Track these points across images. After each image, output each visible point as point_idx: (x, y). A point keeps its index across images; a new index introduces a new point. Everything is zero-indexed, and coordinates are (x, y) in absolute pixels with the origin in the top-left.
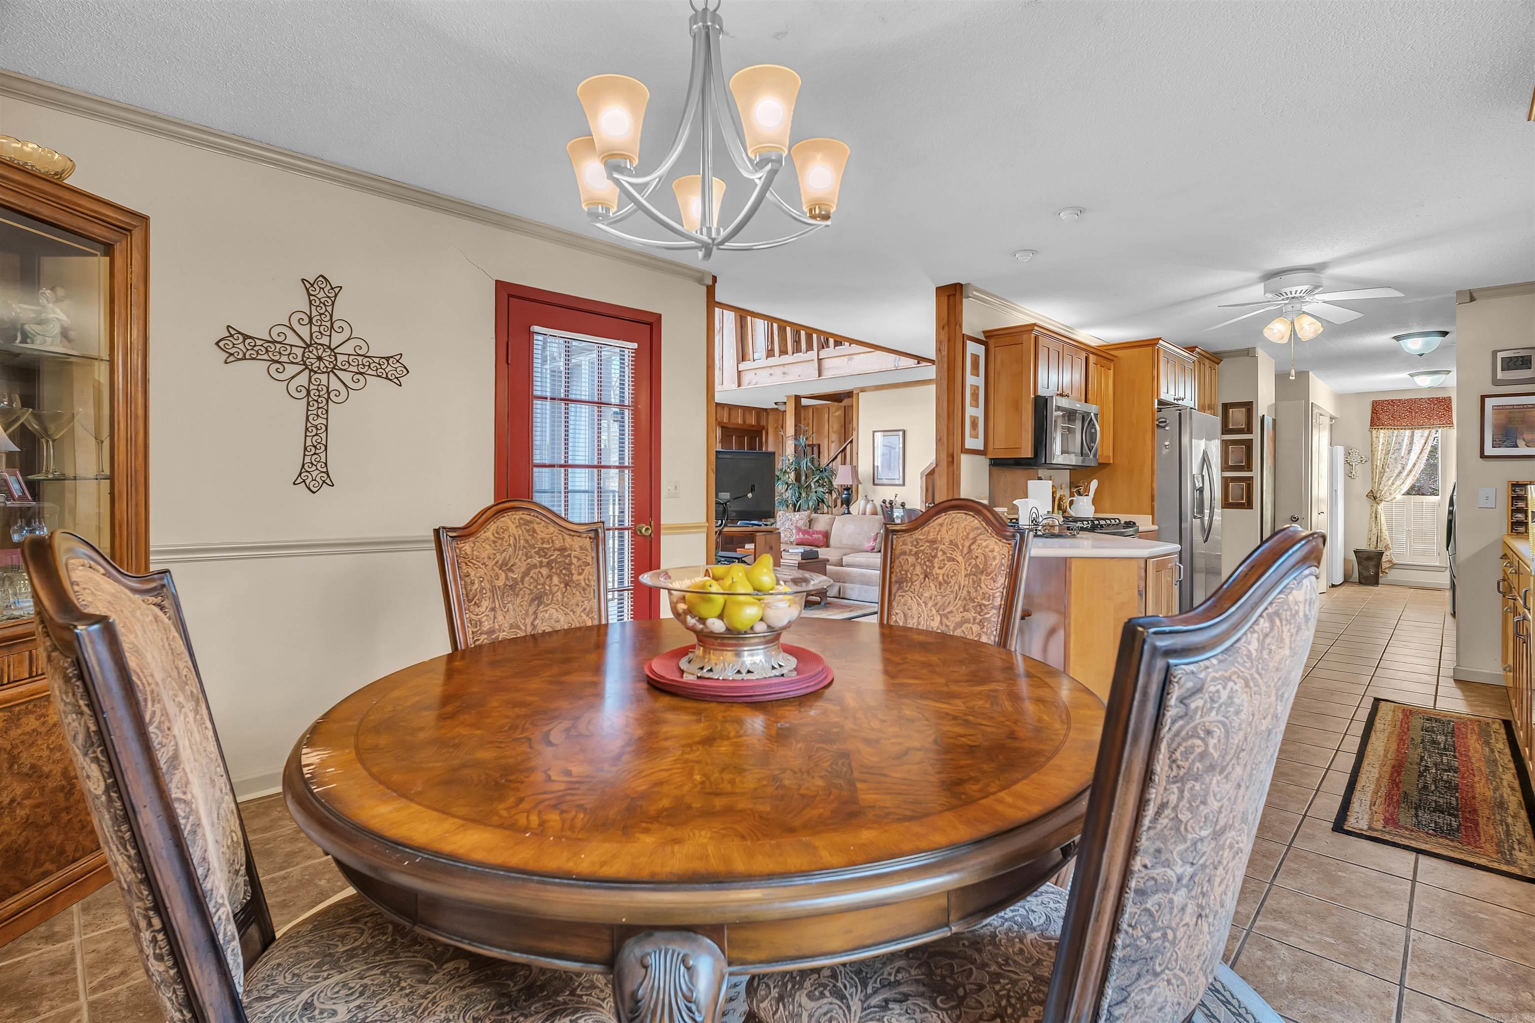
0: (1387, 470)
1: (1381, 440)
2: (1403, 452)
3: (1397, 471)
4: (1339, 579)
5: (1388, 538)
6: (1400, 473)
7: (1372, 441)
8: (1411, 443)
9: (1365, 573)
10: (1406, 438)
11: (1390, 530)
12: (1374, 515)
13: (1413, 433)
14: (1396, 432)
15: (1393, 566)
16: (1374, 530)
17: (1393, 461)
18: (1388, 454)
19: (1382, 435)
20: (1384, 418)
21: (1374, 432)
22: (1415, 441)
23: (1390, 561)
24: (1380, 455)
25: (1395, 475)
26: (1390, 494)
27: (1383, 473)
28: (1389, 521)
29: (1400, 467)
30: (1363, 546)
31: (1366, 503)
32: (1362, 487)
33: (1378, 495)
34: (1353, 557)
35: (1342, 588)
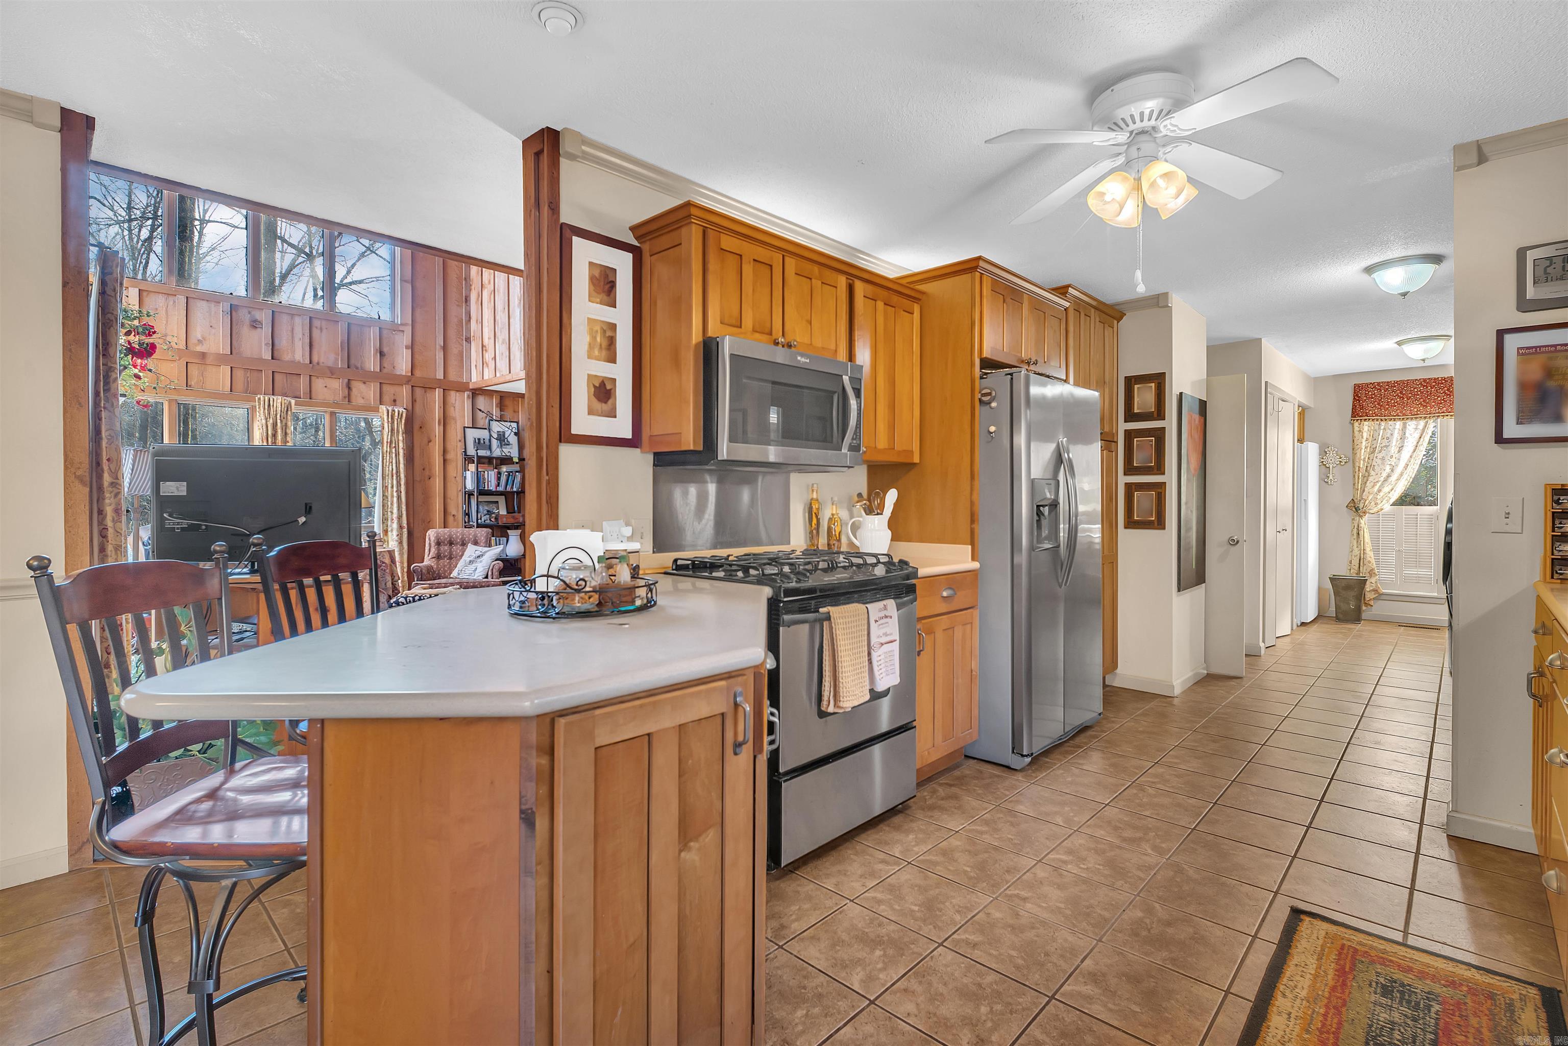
0: (1372, 473)
1: (1365, 435)
2: (1393, 449)
3: (1384, 475)
4: (1311, 615)
5: (1373, 561)
6: (1389, 476)
7: (1353, 436)
8: (1403, 438)
9: (1344, 607)
10: (1396, 431)
11: (1376, 551)
12: (1355, 531)
13: (1405, 425)
14: (1383, 423)
15: (1380, 596)
16: (1356, 551)
17: (1379, 462)
18: (1373, 452)
19: (1366, 427)
20: (1369, 405)
21: (1356, 424)
22: (1407, 435)
23: (1376, 591)
24: (1363, 454)
25: (1382, 479)
26: (1376, 504)
27: (1366, 477)
28: (1375, 541)
29: (1388, 469)
30: (1342, 570)
31: (1346, 515)
32: (1341, 498)
33: (1361, 506)
34: (1329, 586)
35: (1315, 627)
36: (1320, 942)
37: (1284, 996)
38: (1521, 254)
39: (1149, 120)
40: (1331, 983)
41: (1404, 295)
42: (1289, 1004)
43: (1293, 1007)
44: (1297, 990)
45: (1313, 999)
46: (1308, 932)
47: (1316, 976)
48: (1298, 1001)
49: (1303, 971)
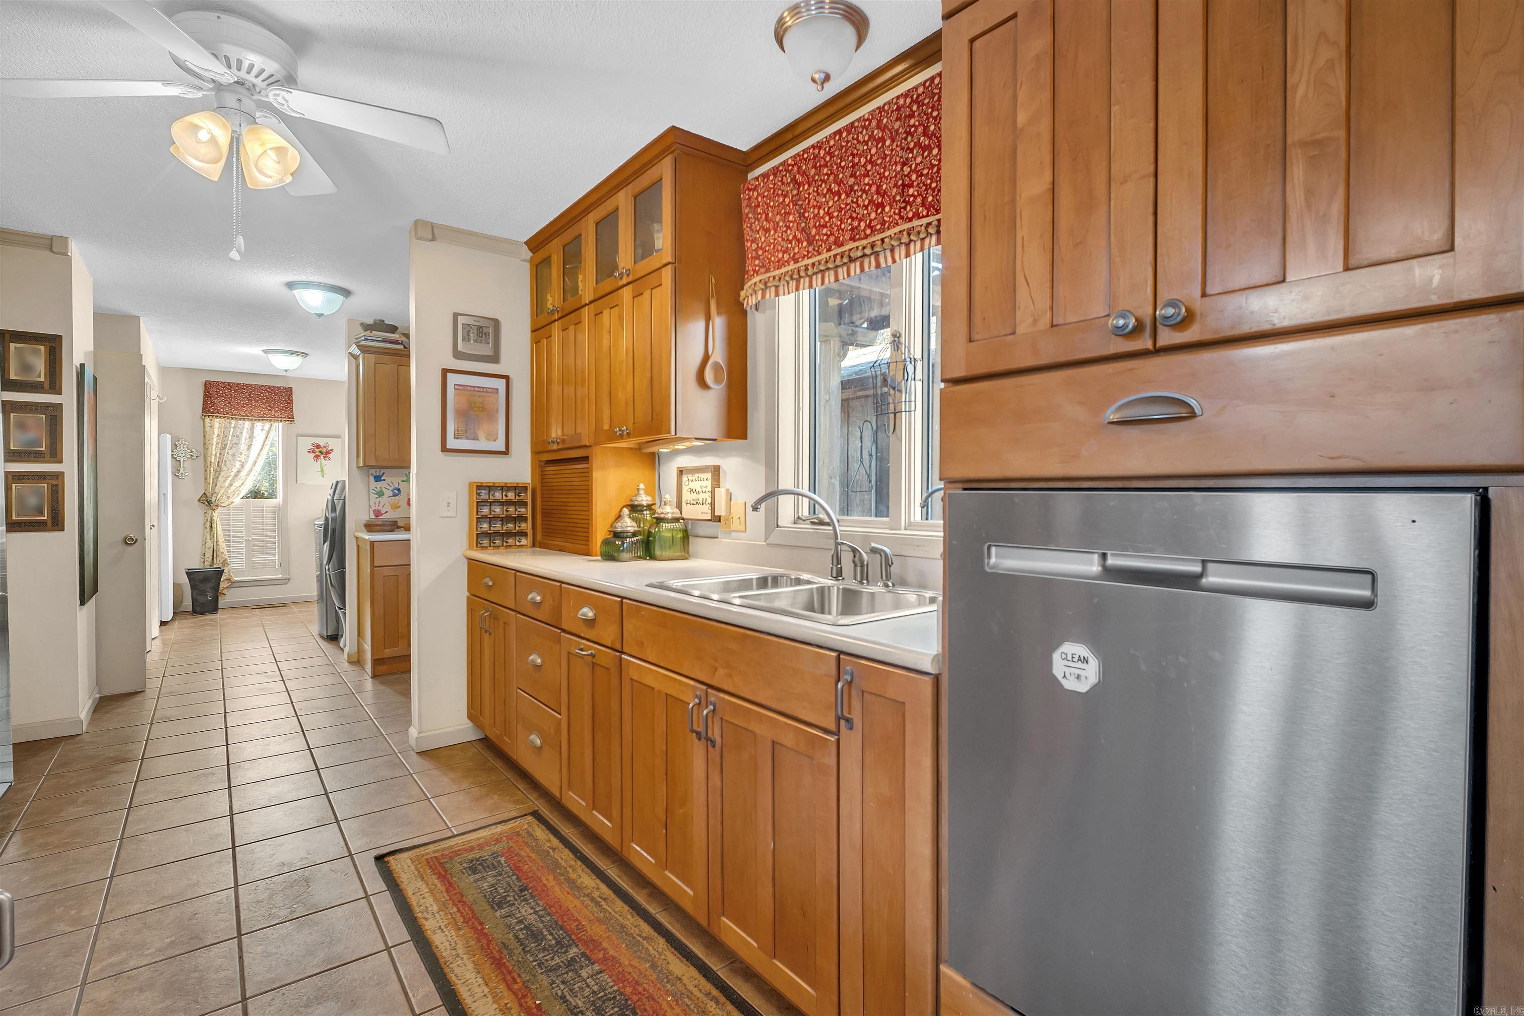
0: (224, 468)
1: (216, 431)
2: (243, 447)
3: (235, 470)
4: (169, 613)
5: (226, 552)
6: (239, 472)
7: (204, 431)
8: (251, 437)
9: (201, 599)
10: (245, 430)
11: (228, 541)
12: (208, 524)
13: (253, 424)
14: (233, 422)
15: (233, 584)
16: (209, 544)
17: (230, 457)
18: (224, 448)
19: (217, 424)
20: (220, 403)
21: (207, 420)
22: (255, 434)
23: (229, 580)
24: (214, 450)
25: (233, 474)
26: (228, 497)
27: (218, 472)
28: (227, 533)
29: (238, 465)
30: (195, 564)
31: (198, 510)
32: (193, 492)
33: (213, 500)
34: (185, 580)
35: (176, 624)
36: (413, 868)
37: (426, 919)
38: (456, 316)
39: (256, 77)
40: (443, 889)
41: (320, 315)
42: (434, 922)
43: (438, 921)
44: (430, 909)
45: (443, 907)
46: (399, 866)
47: (431, 891)
48: (437, 915)
49: (421, 895)
